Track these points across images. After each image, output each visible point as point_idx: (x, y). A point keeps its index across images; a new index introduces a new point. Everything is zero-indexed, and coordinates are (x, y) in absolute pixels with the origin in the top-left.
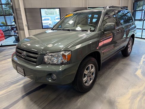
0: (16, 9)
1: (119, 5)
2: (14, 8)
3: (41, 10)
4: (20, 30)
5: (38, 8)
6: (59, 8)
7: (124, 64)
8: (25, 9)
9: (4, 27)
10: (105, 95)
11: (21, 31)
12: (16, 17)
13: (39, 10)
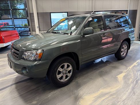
0: (30, 13)
1: (128, 8)
2: (28, 12)
3: (51, 14)
4: (32, 31)
5: (49, 13)
6: (67, 12)
7: (112, 67)
8: (37, 13)
9: (23, 28)
10: (76, 91)
11: (34, 32)
12: (30, 20)
13: (50, 14)
